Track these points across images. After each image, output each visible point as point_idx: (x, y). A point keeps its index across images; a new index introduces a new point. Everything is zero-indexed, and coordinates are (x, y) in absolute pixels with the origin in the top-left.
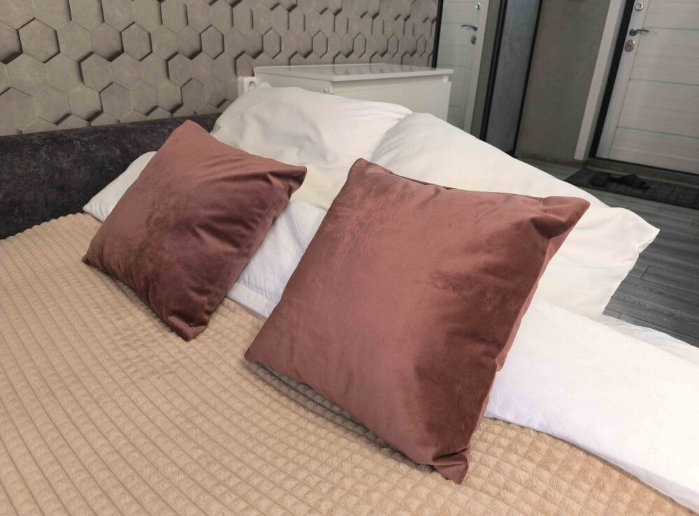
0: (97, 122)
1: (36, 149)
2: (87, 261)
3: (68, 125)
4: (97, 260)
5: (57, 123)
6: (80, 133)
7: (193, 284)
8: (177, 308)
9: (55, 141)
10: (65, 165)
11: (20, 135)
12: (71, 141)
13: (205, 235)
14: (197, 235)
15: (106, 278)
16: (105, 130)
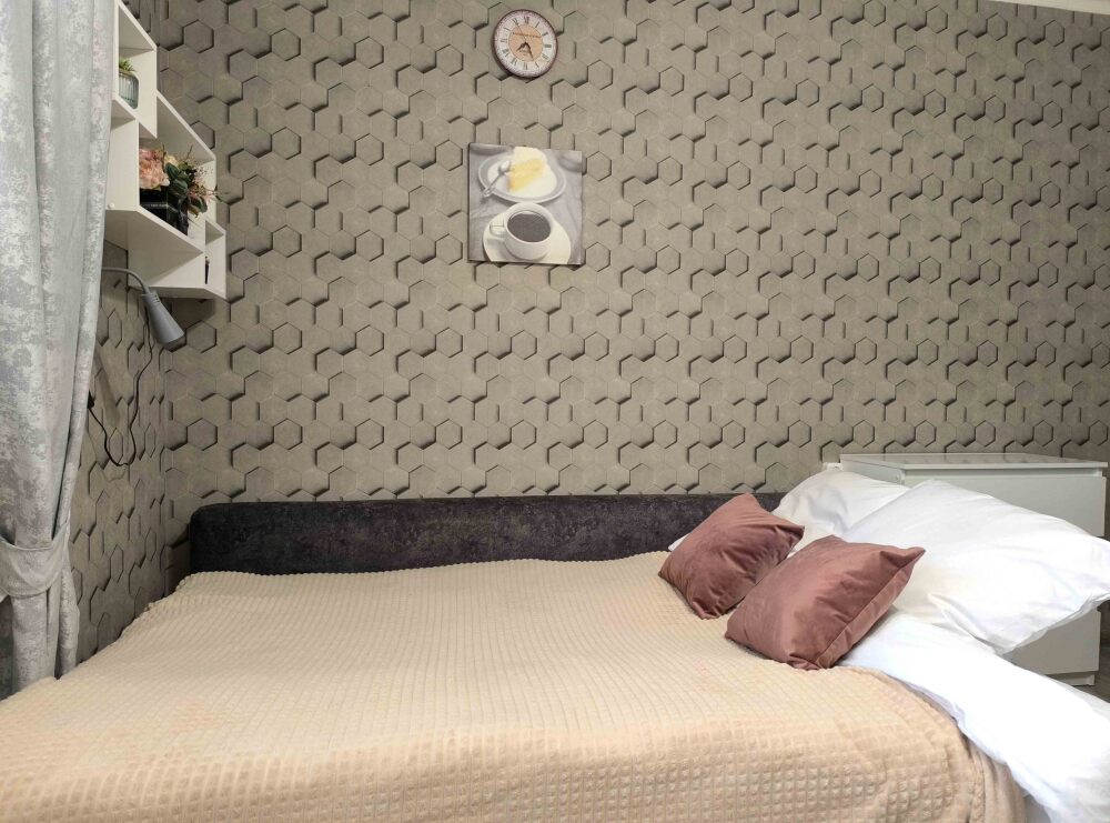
0: (693, 492)
1: (648, 504)
2: (661, 575)
3: (672, 491)
4: (665, 575)
5: (666, 490)
6: (679, 497)
7: (712, 586)
8: (698, 596)
9: (661, 501)
10: (664, 518)
11: (641, 495)
12: (671, 502)
13: (726, 557)
14: (722, 556)
15: (669, 585)
16: (697, 497)
